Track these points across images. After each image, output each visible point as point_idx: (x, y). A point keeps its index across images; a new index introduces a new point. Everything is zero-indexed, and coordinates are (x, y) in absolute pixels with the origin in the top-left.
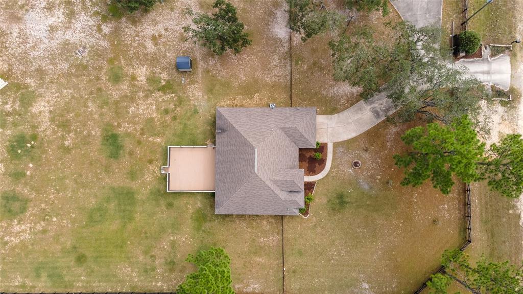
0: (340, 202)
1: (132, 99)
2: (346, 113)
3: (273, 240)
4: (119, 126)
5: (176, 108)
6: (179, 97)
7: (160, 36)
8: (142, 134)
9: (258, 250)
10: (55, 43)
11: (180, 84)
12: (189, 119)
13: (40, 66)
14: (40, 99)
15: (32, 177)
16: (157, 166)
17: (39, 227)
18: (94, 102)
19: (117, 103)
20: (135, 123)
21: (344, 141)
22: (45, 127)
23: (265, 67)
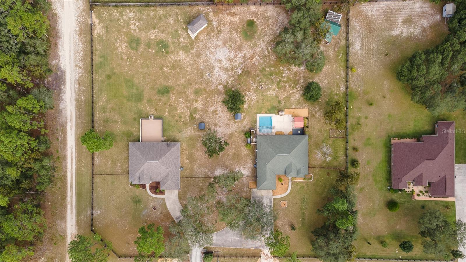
0: (137, 201)
1: (186, 100)
2: (178, 203)
3: (119, 170)
4: (173, 94)
5: (182, 122)
6: (187, 123)
7: (217, 114)
8: (169, 105)
9: (114, 163)
10: (213, 62)
11: (193, 124)
12: (177, 128)
13: (202, 55)
14: (186, 55)
15: (148, 52)
16: (154, 113)
17: (124, 56)
18: (185, 81)
19: (185, 93)
20: (175, 101)
21: (165, 203)
22: (173, 58)
23: (201, 165)
